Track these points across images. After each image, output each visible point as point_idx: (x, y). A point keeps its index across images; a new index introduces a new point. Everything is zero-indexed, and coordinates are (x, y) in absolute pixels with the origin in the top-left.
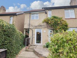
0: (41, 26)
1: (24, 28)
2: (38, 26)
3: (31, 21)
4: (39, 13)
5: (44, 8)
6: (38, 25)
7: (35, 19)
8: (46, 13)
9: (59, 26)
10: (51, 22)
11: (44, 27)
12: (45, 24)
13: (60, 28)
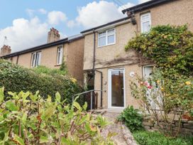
0: (121, 60)
1: (84, 69)
2: (115, 60)
3: (97, 50)
4: (116, 26)
5: (128, 10)
6: (113, 59)
7: (107, 44)
8: (134, 23)
9: (175, 54)
10: (147, 46)
11: (131, 62)
12: (132, 53)
13: (177, 60)
